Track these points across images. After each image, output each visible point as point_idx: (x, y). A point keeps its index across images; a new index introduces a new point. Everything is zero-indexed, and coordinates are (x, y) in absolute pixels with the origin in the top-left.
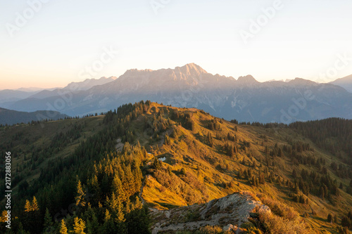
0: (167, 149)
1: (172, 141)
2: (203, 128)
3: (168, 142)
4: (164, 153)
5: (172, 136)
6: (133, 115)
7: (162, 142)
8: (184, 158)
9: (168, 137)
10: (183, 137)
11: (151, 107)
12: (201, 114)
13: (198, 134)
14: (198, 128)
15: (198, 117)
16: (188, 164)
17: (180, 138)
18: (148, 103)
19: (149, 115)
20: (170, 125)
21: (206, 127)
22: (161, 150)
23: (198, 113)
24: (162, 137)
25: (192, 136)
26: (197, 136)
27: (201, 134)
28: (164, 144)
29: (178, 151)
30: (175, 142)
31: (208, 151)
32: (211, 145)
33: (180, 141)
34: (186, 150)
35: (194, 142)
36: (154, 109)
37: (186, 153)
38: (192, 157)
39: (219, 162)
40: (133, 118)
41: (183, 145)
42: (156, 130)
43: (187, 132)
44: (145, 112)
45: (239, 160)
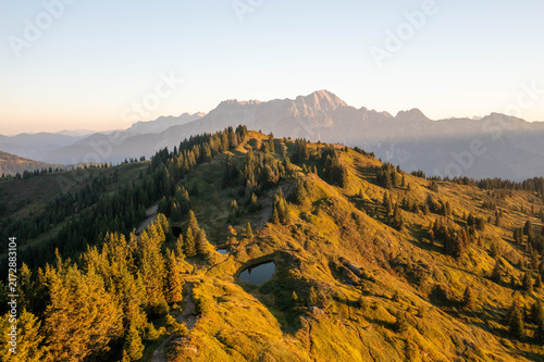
0: (279, 236)
1: (293, 214)
2: (366, 183)
3: (281, 217)
4: (270, 250)
5: (294, 199)
6: (203, 152)
7: (266, 214)
8: (332, 265)
9: (282, 202)
10: (323, 203)
11: (247, 138)
12: (357, 154)
13: (360, 196)
14: (356, 184)
15: (351, 161)
16: (358, 305)
17: (316, 204)
18: (241, 130)
19: (239, 153)
20: (289, 172)
21: (372, 181)
22: (259, 241)
23: (351, 152)
24: (267, 201)
25: (345, 200)
26: (357, 201)
27: (366, 197)
28: (271, 221)
29: (312, 244)
30: (303, 216)
31: (395, 243)
32: (397, 226)
33: (315, 213)
34: (335, 240)
35: (354, 216)
36: (253, 142)
37: (338, 249)
38: (357, 266)
39: (434, 275)
40: (201, 158)
41: (324, 224)
42: (252, 182)
43: (332, 191)
44: (232, 148)
45: (480, 267)
